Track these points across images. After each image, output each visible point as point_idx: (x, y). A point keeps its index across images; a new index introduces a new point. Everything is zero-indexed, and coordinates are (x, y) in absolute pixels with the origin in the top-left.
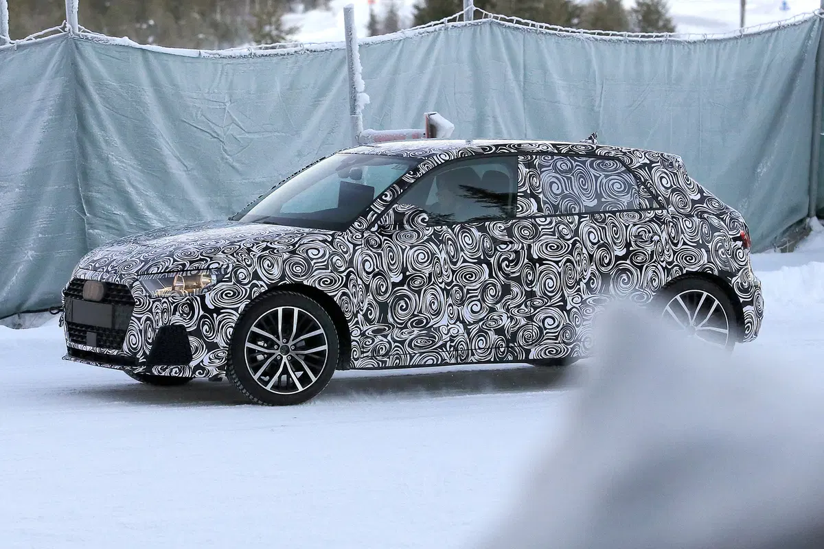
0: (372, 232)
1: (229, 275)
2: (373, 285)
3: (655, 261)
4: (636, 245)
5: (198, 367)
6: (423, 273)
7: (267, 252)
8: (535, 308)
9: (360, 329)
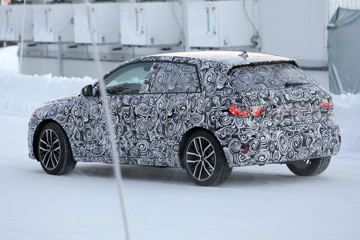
1: (35, 113)
2: (77, 122)
3: (182, 120)
9: (74, 143)
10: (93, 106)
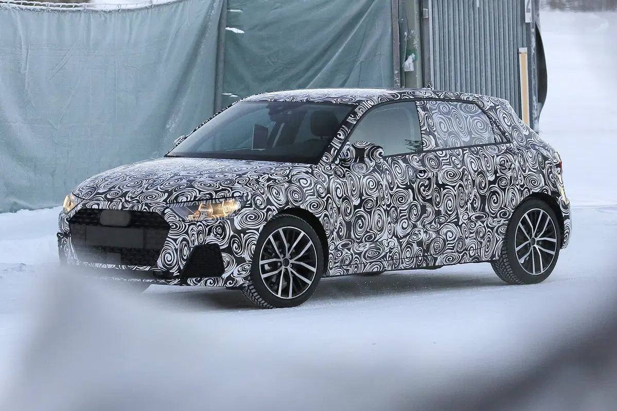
0: (336, 165)
1: (249, 202)
2: (343, 208)
3: (513, 184)
4: (501, 172)
5: (229, 278)
6: (373, 197)
7: (271, 182)
8: (441, 224)
9: (334, 244)
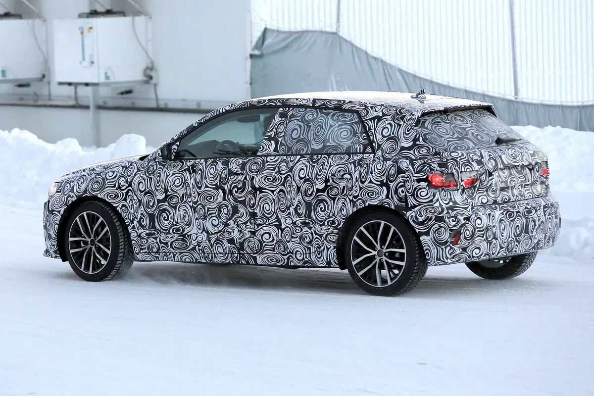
1: (61, 188)
2: (144, 201)
3: (345, 194)
4: (333, 180)
6: (178, 194)
9: (136, 232)
10: (172, 175)
